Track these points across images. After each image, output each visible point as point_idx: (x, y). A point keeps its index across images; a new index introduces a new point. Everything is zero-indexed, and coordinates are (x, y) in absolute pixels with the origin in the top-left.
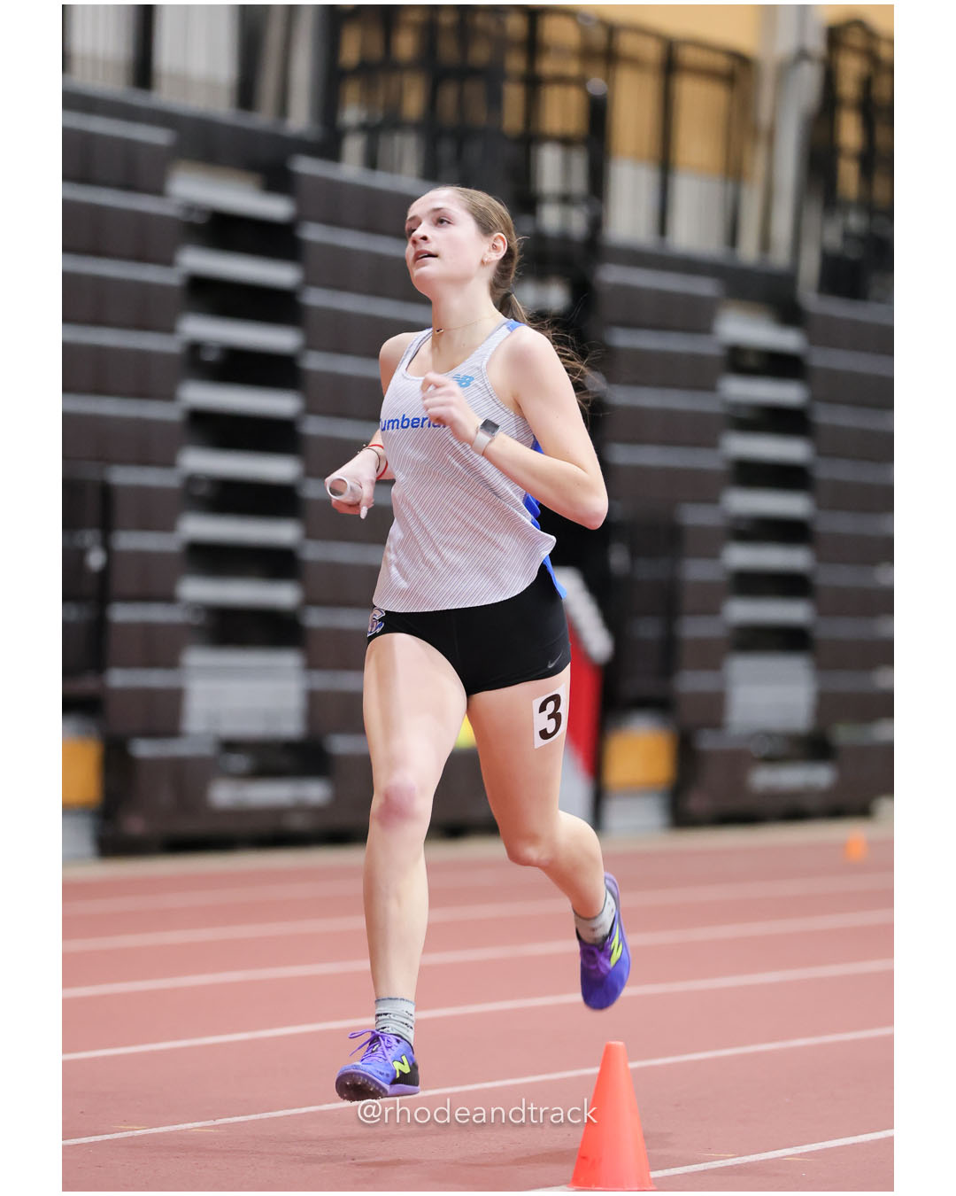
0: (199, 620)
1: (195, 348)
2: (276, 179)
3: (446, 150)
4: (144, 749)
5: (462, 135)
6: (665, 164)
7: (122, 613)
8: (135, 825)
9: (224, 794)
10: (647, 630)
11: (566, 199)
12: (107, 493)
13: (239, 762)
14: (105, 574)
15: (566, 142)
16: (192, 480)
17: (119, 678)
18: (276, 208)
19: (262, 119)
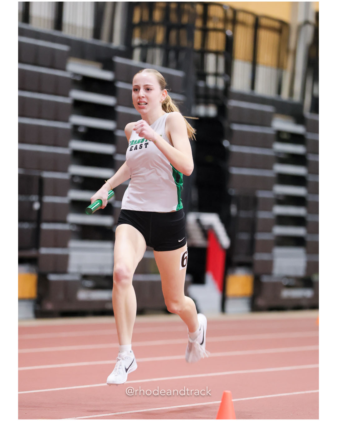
0: (74, 229)
1: (76, 127)
2: (108, 65)
3: (172, 55)
4: (53, 277)
5: (178, 50)
6: (254, 63)
7: (45, 226)
8: (49, 306)
9: (83, 295)
10: (244, 236)
11: (216, 75)
12: (41, 180)
13: (89, 283)
14: (39, 211)
15: (217, 53)
16: (73, 176)
17: (44, 251)
18: (107, 75)
19: (103, 42)
